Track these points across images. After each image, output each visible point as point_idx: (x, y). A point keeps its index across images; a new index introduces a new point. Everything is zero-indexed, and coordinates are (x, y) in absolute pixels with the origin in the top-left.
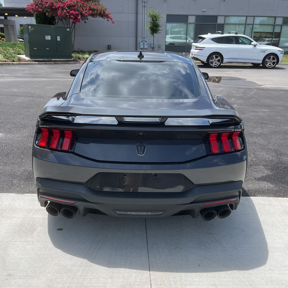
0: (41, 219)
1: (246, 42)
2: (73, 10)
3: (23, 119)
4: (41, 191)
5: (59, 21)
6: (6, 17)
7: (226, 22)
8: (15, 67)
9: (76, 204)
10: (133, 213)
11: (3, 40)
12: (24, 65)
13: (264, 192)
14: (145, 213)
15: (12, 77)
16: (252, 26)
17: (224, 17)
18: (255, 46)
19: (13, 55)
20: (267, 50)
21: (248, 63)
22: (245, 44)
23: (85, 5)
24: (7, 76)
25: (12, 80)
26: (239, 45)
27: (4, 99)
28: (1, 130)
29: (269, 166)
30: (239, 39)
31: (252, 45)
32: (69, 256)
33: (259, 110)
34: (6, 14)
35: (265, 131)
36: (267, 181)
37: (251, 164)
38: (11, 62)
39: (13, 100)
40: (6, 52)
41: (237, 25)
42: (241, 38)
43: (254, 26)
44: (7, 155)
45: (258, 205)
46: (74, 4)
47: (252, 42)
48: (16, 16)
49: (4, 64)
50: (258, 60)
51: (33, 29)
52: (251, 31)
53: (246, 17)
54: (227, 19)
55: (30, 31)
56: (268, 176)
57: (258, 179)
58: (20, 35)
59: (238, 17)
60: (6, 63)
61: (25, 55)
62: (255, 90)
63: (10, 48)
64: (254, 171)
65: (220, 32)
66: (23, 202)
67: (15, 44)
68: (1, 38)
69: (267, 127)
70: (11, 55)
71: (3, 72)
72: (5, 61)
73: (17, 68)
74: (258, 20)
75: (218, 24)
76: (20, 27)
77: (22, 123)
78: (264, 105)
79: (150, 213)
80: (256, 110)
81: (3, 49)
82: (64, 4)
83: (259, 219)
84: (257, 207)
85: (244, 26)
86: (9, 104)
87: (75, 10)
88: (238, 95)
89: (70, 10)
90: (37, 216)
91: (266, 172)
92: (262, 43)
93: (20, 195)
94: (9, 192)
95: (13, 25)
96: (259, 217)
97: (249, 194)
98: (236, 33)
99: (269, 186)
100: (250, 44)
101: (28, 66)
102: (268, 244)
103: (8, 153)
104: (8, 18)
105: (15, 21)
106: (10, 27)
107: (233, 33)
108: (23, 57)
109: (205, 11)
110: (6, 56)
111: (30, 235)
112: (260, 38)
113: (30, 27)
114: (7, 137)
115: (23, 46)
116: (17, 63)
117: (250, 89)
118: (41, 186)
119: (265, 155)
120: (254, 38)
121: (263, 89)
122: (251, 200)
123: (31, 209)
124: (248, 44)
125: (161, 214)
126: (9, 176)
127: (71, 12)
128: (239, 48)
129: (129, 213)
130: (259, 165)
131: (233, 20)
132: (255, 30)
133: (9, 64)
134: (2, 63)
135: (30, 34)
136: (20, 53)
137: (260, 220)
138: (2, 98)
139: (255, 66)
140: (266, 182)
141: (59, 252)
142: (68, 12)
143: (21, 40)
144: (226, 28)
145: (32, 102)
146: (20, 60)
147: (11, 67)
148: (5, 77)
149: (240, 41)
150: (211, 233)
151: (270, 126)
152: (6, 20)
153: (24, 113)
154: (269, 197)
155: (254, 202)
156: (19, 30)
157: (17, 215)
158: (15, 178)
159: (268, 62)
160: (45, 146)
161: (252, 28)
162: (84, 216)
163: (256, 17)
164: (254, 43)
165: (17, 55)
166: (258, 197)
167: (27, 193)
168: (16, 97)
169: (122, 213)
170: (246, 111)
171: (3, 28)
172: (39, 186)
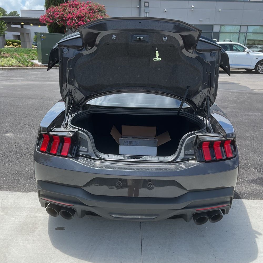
0: (42, 218)
1: (239, 49)
2: (81, 21)
3: (33, 120)
4: (41, 193)
5: (69, 30)
6: (22, 26)
7: (222, 31)
8: (29, 71)
9: (73, 207)
10: (128, 217)
11: (20, 47)
12: (36, 70)
13: (255, 195)
14: (139, 217)
15: (25, 80)
16: (245, 34)
17: (220, 26)
18: (248, 53)
19: (27, 60)
20: (259, 57)
21: (242, 69)
22: (239, 51)
23: (93, 16)
24: (21, 80)
25: (25, 83)
26: (233, 52)
27: (17, 101)
28: (12, 131)
29: (260, 168)
30: (233, 47)
31: (245, 52)
32: (67, 256)
33: (252, 114)
34: (22, 23)
35: (257, 134)
36: (259, 184)
37: (243, 166)
38: (25, 66)
39: (24, 102)
40: (21, 58)
41: (232, 34)
42: (235, 46)
43: (247, 34)
44: (16, 154)
45: (249, 208)
46: (83, 15)
47: (246, 49)
48: (32, 25)
49: (19, 68)
50: (251, 66)
51: (45, 37)
52: (245, 39)
53: (240, 26)
54: (222, 27)
55: (42, 39)
56: (259, 179)
57: (249, 181)
58: (35, 42)
59: (232, 26)
60: (20, 68)
61: (37, 61)
62: (248, 95)
63: (25, 54)
64: (246, 174)
65: (216, 40)
66: (27, 201)
67: (29, 50)
68: (18, 45)
69: (259, 130)
70: (26, 60)
71: (18, 76)
72: (20, 66)
73: (30, 72)
74: (251, 29)
75: (213, 33)
76: (35, 35)
77: (31, 124)
78: (256, 109)
79: (144, 217)
80: (249, 113)
81: (18, 55)
82: (73, 15)
83: (250, 222)
84: (248, 210)
85: (238, 34)
86: (20, 106)
87: (83, 21)
88: (231, 99)
89: (79, 21)
90: (39, 215)
91: (257, 175)
92: (255, 50)
93: (24, 193)
94: (15, 191)
95: (29, 34)
96: (251, 221)
97: (240, 197)
98: (231, 41)
99: (260, 189)
100: (244, 51)
101: (40, 70)
102: (259, 249)
103: (17, 153)
104: (24, 27)
105: (30, 29)
106: (25, 35)
107: (228, 41)
108: (36, 62)
109: (202, 21)
110: (21, 61)
111: (31, 234)
112: (253, 45)
113: (42, 35)
114: (17, 137)
115: (37, 52)
116: (30, 68)
117: (243, 93)
118: (41, 188)
119: (256, 158)
120: (247, 45)
121: (255, 94)
122: (243, 203)
123: (34, 207)
124: (242, 51)
125: (154, 218)
126: (16, 174)
127: (79, 22)
128: (233, 55)
129: (124, 216)
130: (251, 168)
131: (228, 29)
132: (248, 38)
133: (23, 69)
134: (17, 67)
135: (42, 42)
136: (33, 59)
137: (252, 224)
138: (15, 100)
139: (248, 71)
140: (257, 185)
141: (57, 251)
142: (77, 23)
143: (36, 46)
144: (221, 36)
145: (41, 104)
146: (34, 65)
147: (25, 71)
148: (19, 81)
149: (234, 48)
150: (203, 236)
151: (261, 129)
152: (22, 28)
153: (34, 114)
154: (260, 200)
155: (245, 205)
156: (34, 37)
157: (21, 214)
158: (21, 177)
159: (260, 67)
160: (46, 151)
161: (245, 36)
162: (81, 218)
163: (250, 26)
164: (247, 50)
165: (31, 61)
166: (250, 200)
167: (32, 192)
168: (28, 99)
169: (118, 216)
170: (239, 114)
171: (19, 35)
172: (40, 189)
